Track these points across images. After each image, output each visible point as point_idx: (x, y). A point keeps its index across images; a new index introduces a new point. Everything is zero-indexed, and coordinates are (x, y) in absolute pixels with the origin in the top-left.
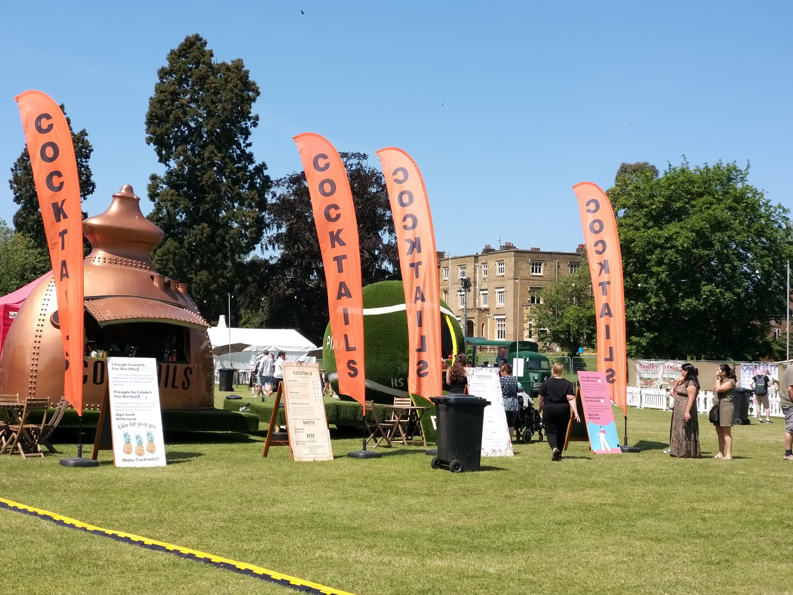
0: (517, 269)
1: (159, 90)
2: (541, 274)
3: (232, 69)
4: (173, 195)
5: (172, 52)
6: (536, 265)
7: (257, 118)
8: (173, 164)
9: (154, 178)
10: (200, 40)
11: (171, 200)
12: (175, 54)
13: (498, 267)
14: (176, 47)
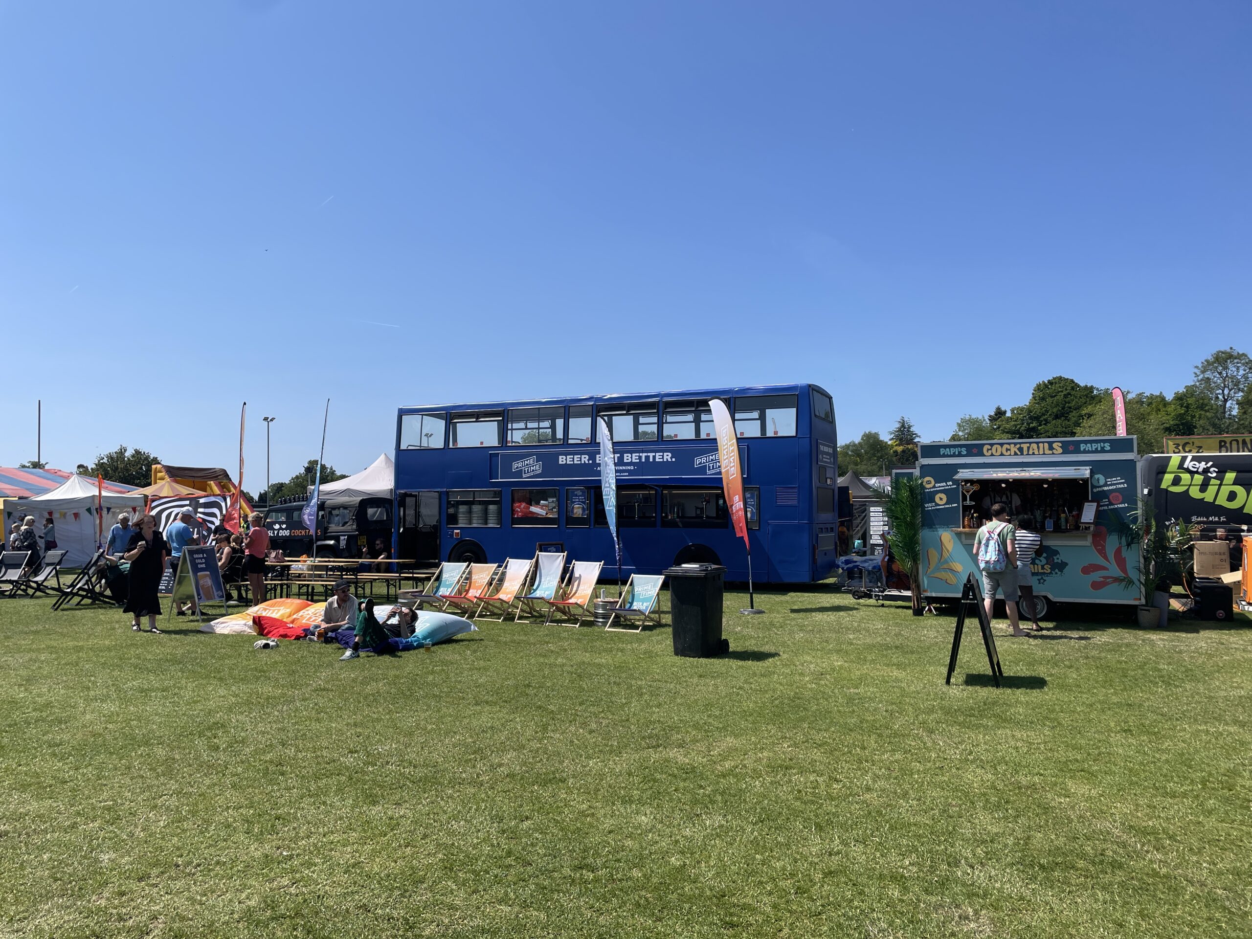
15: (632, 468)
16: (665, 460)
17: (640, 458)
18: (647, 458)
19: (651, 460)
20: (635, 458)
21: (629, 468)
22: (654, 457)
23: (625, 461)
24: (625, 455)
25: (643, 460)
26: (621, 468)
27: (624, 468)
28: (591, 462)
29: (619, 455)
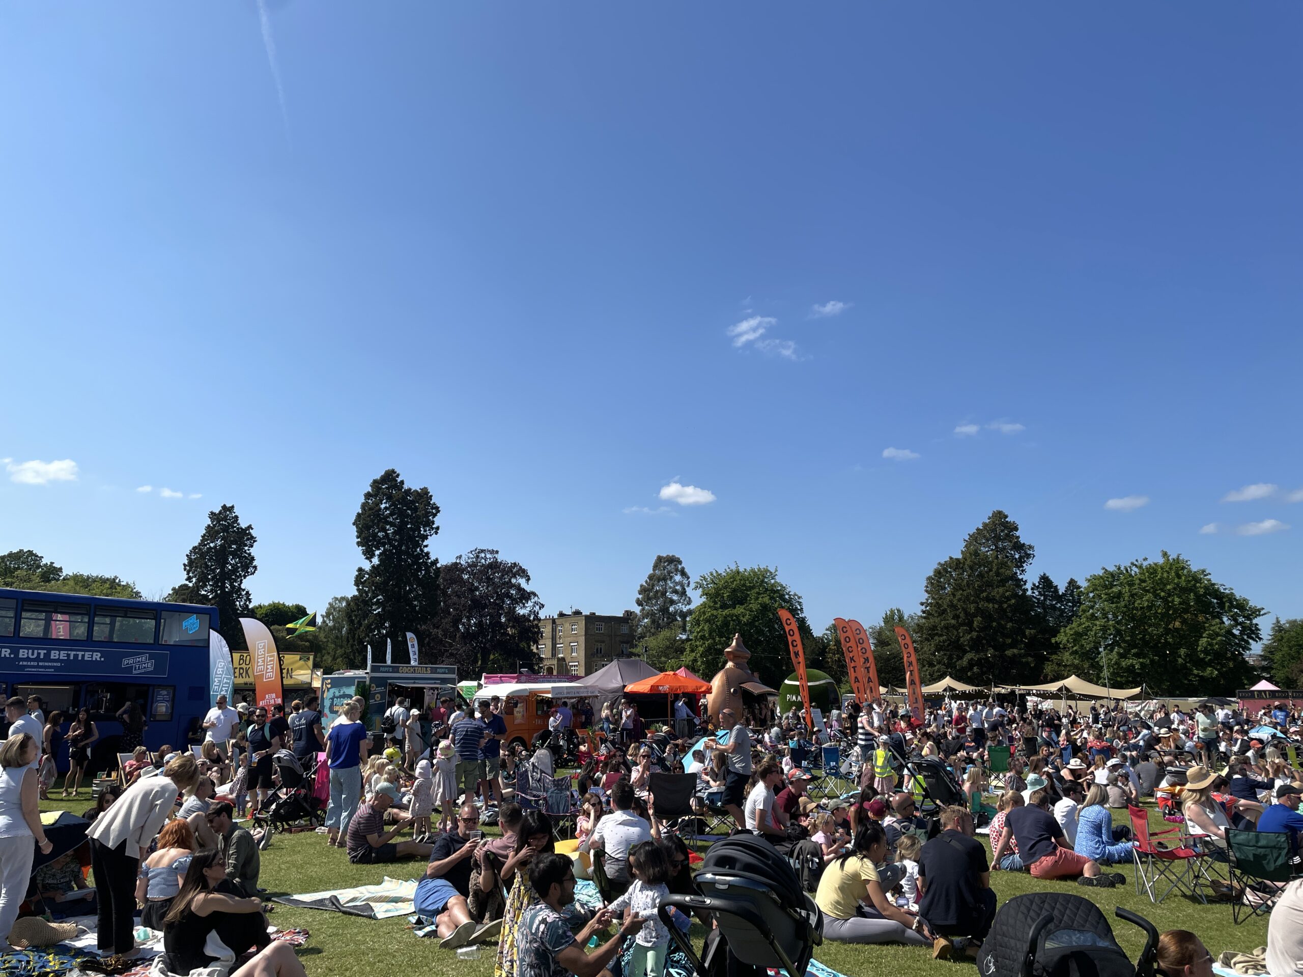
0: (587, 629)
2: (602, 632)
3: (420, 494)
5: (375, 481)
6: (598, 626)
8: (375, 560)
10: (395, 473)
12: (377, 482)
13: (571, 627)
14: (377, 477)
15: (59, 664)
16: (94, 659)
17: (68, 655)
18: (76, 656)
19: (80, 658)
20: (63, 655)
21: (55, 664)
22: (83, 656)
23: (52, 657)
24: (53, 652)
25: (72, 658)
26: (46, 664)
27: (50, 664)
28: (12, 656)
29: (45, 651)
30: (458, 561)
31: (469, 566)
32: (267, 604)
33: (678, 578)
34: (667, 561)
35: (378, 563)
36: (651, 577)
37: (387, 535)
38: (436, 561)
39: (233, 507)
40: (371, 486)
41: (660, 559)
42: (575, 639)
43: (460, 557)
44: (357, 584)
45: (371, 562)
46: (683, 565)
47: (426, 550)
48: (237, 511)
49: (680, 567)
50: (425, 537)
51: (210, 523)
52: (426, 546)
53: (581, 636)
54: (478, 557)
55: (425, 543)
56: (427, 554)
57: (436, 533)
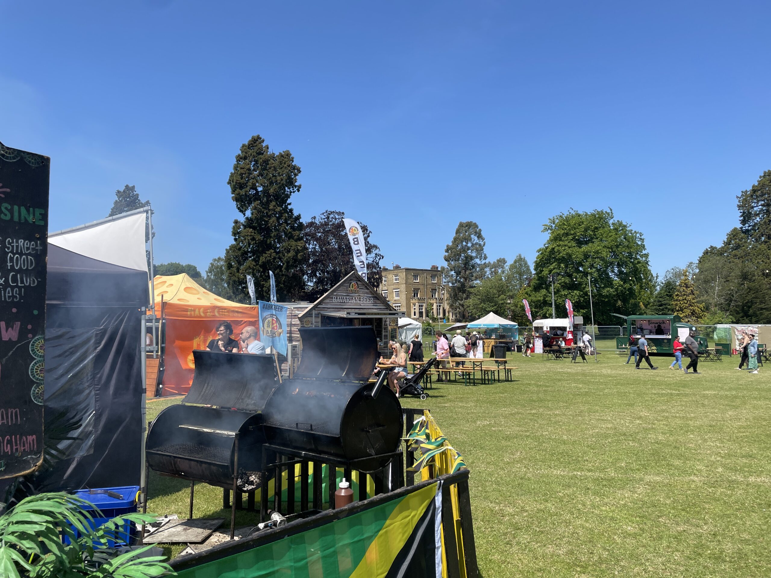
0: (407, 279)
1: (236, 168)
2: (418, 281)
3: (285, 156)
4: (251, 233)
5: (244, 146)
6: (415, 277)
7: (300, 187)
8: (248, 213)
9: (236, 222)
10: (260, 138)
11: (250, 236)
12: (246, 146)
13: (394, 278)
14: (246, 143)
30: (313, 221)
31: (322, 225)
32: (166, 264)
33: (475, 238)
34: (467, 226)
35: (250, 216)
36: (455, 239)
37: (257, 192)
38: (299, 217)
39: (134, 187)
40: (241, 150)
41: (461, 225)
42: (397, 286)
43: (315, 218)
44: (234, 234)
45: (244, 215)
46: (479, 228)
47: (289, 207)
48: (137, 191)
49: (478, 230)
50: (288, 196)
51: (117, 199)
52: (290, 204)
53: (403, 284)
54: (328, 218)
55: (288, 202)
56: (291, 210)
57: (298, 191)
